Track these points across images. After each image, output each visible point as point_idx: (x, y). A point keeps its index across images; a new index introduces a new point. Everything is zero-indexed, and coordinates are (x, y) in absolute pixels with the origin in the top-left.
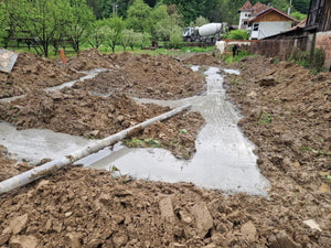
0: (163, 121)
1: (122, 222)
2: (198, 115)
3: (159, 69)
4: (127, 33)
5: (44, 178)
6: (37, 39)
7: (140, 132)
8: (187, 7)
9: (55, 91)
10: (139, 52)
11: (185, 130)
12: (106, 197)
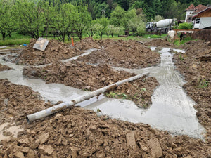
0: (130, 82)
1: (102, 145)
2: (154, 79)
3: (129, 49)
4: (110, 27)
5: (59, 112)
6: (59, 32)
7: (115, 88)
8: (149, 10)
9: (67, 62)
10: (117, 38)
11: (144, 89)
12: (94, 127)
